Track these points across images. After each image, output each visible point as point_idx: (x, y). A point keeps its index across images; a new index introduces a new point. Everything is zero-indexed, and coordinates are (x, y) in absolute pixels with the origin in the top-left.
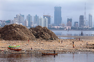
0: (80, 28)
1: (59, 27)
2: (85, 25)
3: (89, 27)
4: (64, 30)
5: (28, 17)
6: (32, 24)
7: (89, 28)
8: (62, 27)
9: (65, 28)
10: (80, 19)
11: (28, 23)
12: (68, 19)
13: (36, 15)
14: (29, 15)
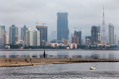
0: (92, 46)
1: (58, 45)
2: (100, 42)
3: (108, 44)
4: (66, 49)
5: (11, 30)
6: (17, 41)
7: (106, 46)
8: (63, 45)
9: (68, 46)
10: (92, 31)
11: (8, 39)
12: (75, 31)
13: (25, 25)
14: (13, 26)
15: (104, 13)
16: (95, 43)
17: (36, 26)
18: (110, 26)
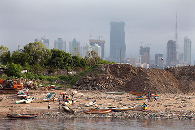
2: (177, 62)
5: (57, 45)
12: (141, 47)
13: (75, 39)
14: (60, 39)
15: (176, 23)
16: (172, 63)
17: (90, 40)
18: (186, 40)
